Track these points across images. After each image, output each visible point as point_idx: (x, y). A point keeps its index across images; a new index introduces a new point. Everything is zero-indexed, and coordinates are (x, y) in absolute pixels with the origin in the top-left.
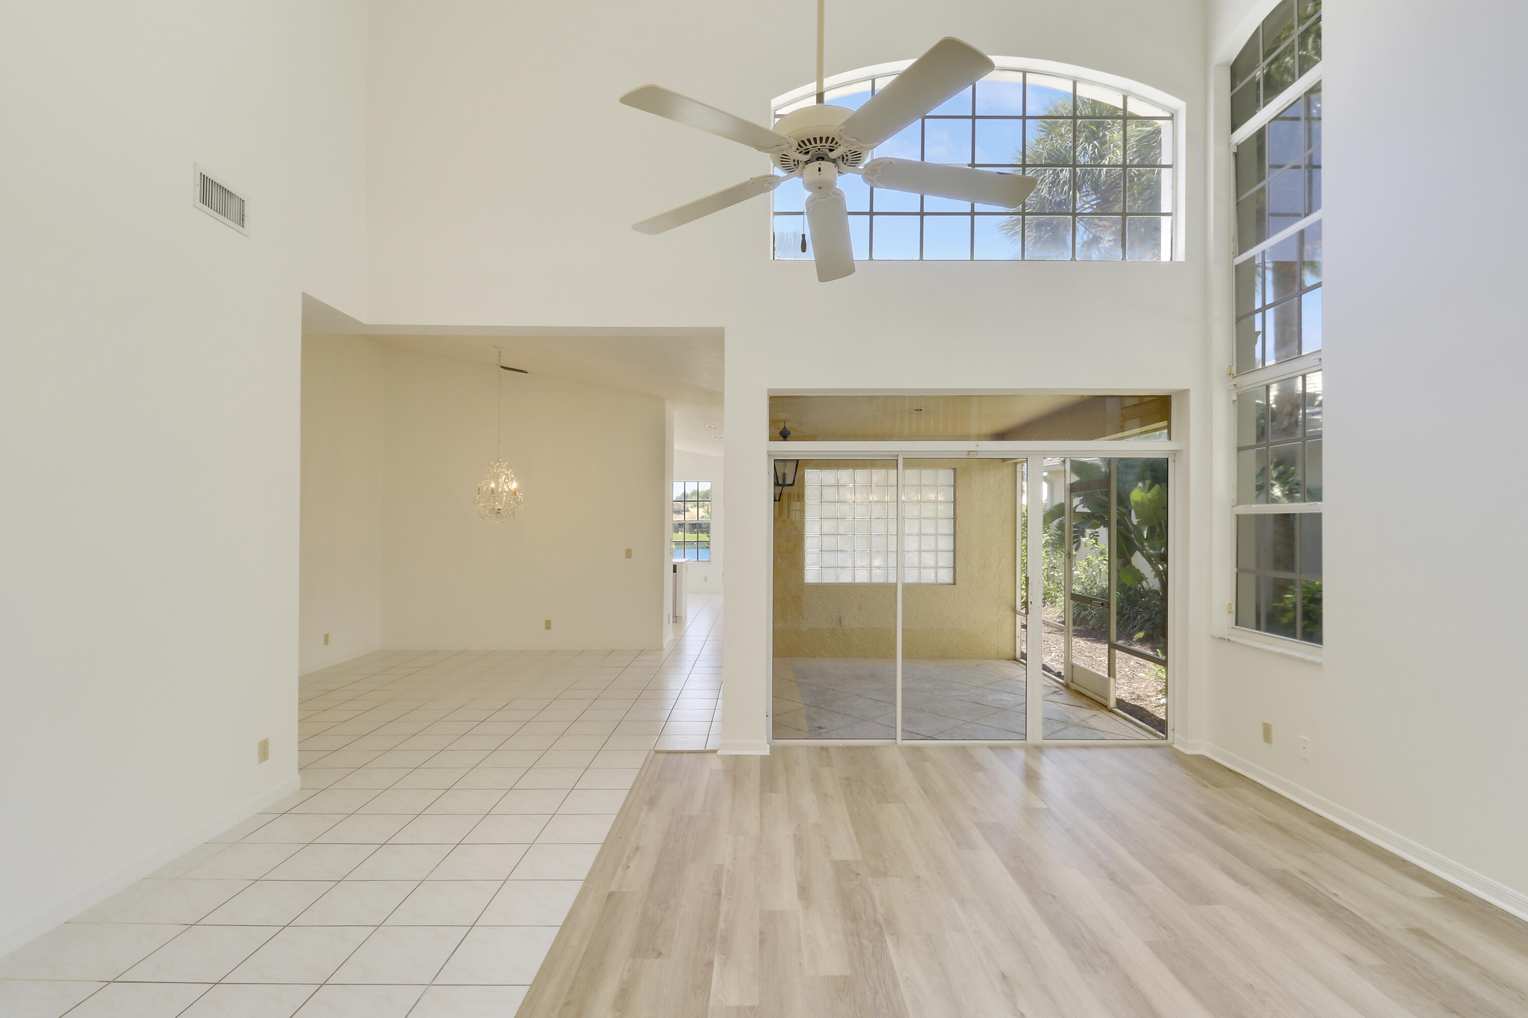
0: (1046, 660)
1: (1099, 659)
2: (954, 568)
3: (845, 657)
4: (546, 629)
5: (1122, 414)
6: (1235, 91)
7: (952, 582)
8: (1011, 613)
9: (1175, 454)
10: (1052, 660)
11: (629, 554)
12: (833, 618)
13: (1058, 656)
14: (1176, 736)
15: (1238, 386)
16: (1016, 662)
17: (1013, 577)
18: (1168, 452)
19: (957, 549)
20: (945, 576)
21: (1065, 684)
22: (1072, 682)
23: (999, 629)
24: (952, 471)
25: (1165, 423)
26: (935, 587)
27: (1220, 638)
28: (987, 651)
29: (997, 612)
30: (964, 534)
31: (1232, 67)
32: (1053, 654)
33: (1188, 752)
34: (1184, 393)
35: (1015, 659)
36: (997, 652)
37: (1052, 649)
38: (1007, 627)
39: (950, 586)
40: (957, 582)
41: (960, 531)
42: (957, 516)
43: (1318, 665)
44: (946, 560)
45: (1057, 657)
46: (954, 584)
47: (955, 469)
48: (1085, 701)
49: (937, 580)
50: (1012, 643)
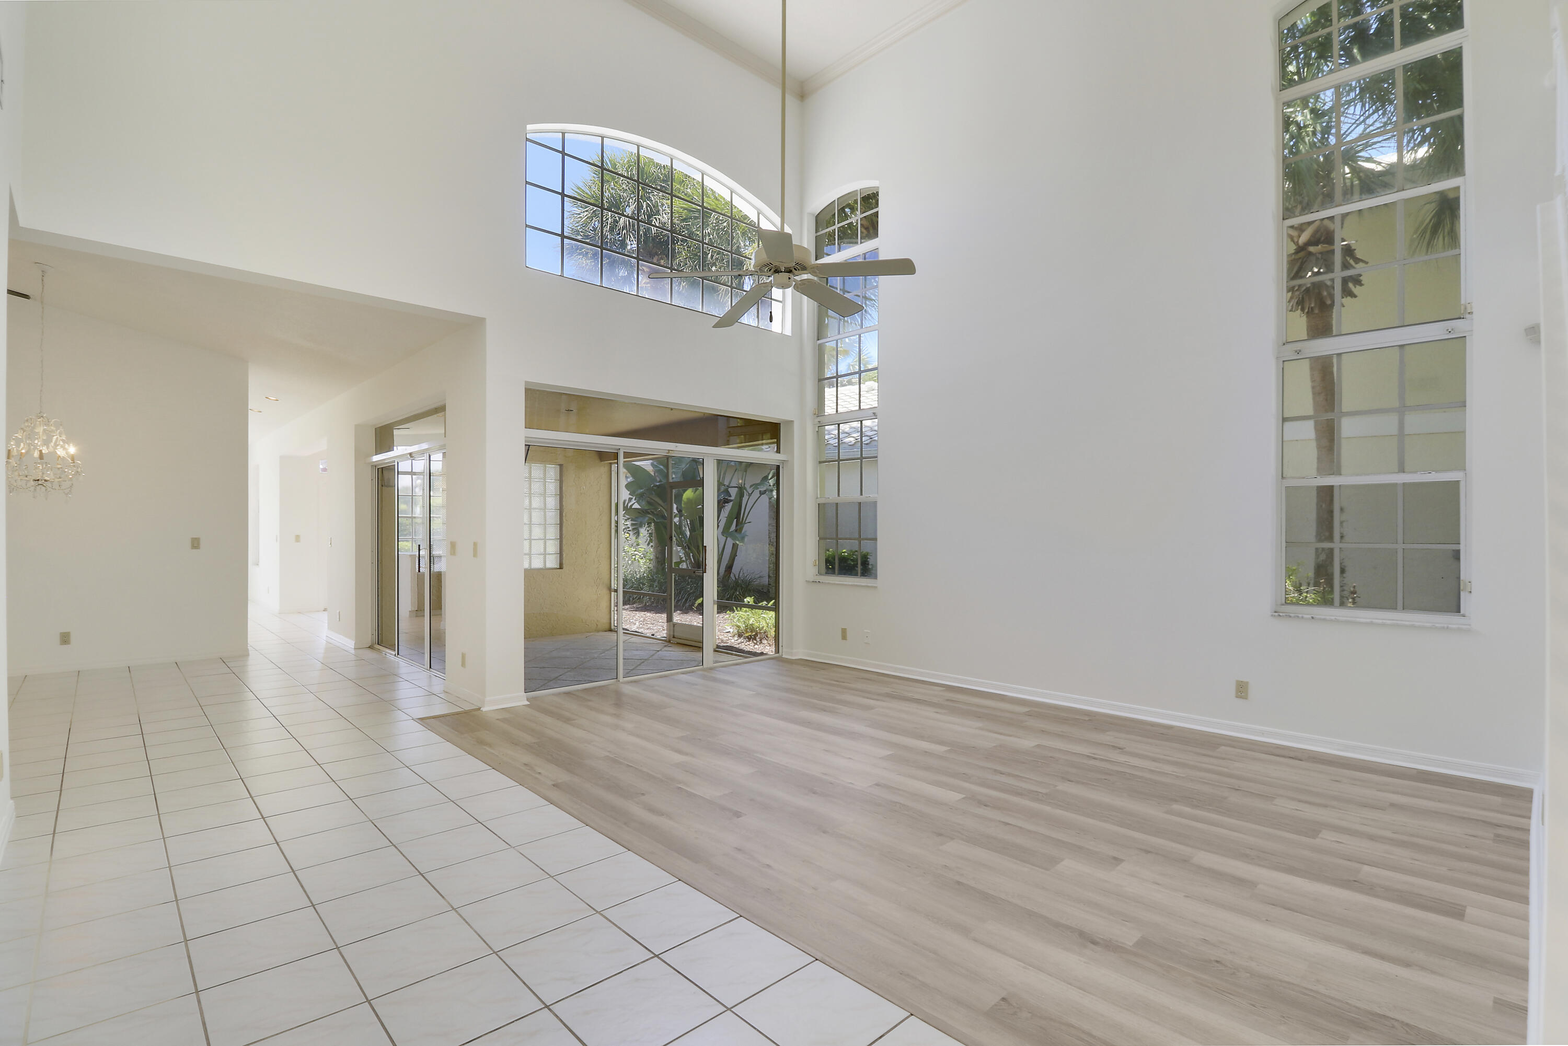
2: (561, 553)
4: (61, 644)
5: (730, 432)
6: (819, 234)
7: (558, 566)
8: (605, 591)
9: (783, 463)
10: (637, 628)
11: (195, 544)
14: (784, 650)
15: (821, 422)
16: (613, 632)
17: (609, 560)
18: (780, 461)
19: (563, 536)
20: (552, 562)
21: (667, 640)
22: (674, 637)
23: (598, 606)
24: (558, 467)
25: (776, 440)
26: (543, 571)
27: (813, 582)
28: (588, 625)
29: (596, 591)
30: (570, 523)
31: (817, 217)
33: (794, 658)
34: (790, 423)
35: (610, 631)
36: (596, 625)
37: (631, 621)
38: (604, 604)
39: (557, 569)
40: (563, 565)
41: (567, 520)
42: (563, 507)
43: (876, 587)
44: (553, 547)
45: (641, 625)
46: (561, 567)
47: (561, 466)
48: (692, 648)
49: (545, 566)
50: (608, 617)
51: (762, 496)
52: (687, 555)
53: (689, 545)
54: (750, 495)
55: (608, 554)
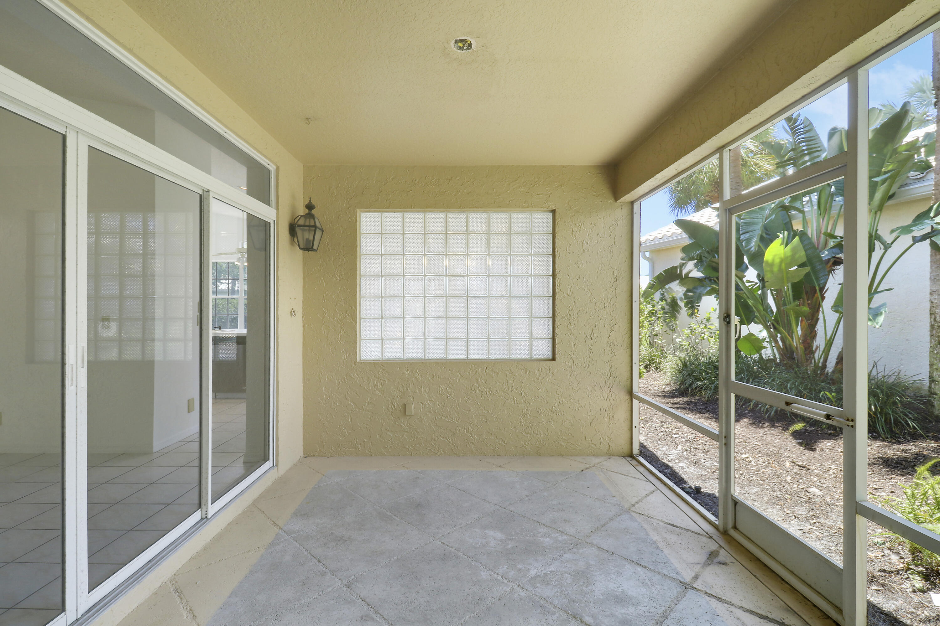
0: (672, 457)
1: (739, 455)
2: (553, 339)
3: (411, 455)
7: (550, 357)
8: (624, 397)
12: (396, 405)
13: (686, 450)
16: (634, 462)
17: (629, 350)
19: (556, 314)
20: (540, 351)
21: (721, 528)
22: (735, 527)
23: (611, 417)
24: (551, 214)
26: (527, 363)
28: (595, 445)
29: (609, 395)
30: (568, 296)
32: (680, 447)
35: (632, 456)
36: (608, 446)
37: (674, 436)
38: (621, 414)
39: (548, 362)
40: (557, 356)
41: (563, 291)
42: (556, 272)
44: (542, 328)
45: (685, 453)
46: (553, 359)
47: (553, 212)
49: (531, 354)
50: (628, 435)
51: (918, 244)
52: (773, 337)
53: (776, 324)
54: (887, 247)
55: (627, 340)
